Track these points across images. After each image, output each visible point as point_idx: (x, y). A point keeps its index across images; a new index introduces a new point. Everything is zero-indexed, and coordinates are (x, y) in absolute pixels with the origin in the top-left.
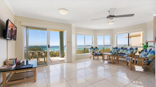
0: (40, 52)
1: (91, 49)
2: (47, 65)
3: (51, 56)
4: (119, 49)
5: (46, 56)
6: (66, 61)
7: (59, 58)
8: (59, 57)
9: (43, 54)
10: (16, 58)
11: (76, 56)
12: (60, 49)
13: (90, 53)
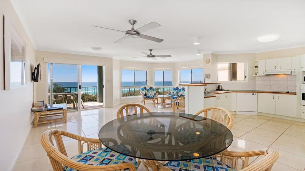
0: (66, 95)
1: (143, 90)
2: (78, 111)
3: (84, 101)
4: (180, 90)
5: (76, 99)
6: (104, 106)
7: (97, 104)
8: (97, 102)
9: (72, 98)
10: (44, 101)
11: (121, 99)
12: (97, 91)
13: (141, 96)
